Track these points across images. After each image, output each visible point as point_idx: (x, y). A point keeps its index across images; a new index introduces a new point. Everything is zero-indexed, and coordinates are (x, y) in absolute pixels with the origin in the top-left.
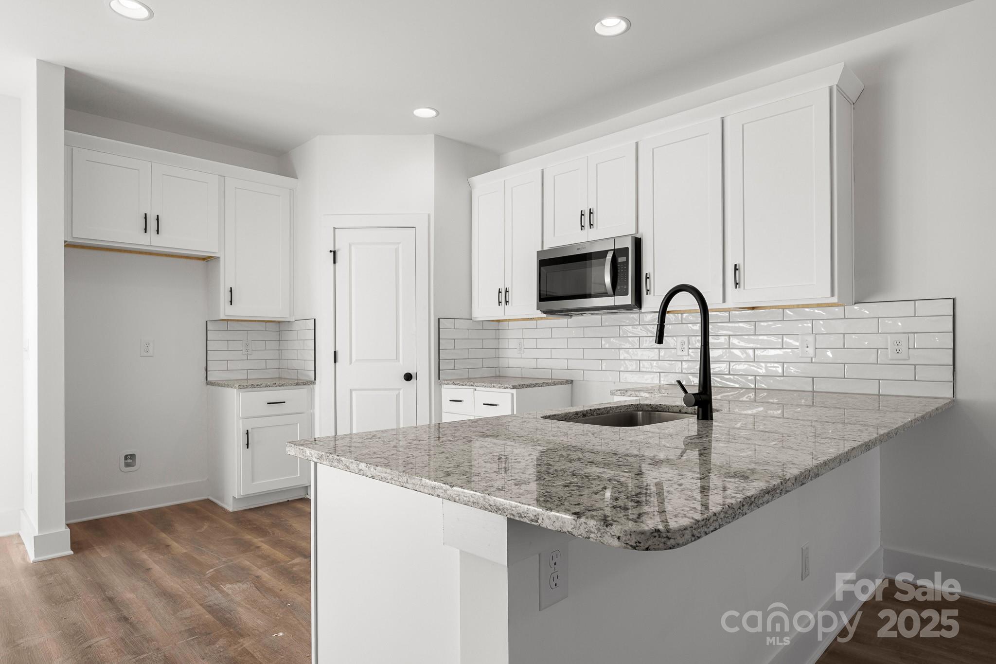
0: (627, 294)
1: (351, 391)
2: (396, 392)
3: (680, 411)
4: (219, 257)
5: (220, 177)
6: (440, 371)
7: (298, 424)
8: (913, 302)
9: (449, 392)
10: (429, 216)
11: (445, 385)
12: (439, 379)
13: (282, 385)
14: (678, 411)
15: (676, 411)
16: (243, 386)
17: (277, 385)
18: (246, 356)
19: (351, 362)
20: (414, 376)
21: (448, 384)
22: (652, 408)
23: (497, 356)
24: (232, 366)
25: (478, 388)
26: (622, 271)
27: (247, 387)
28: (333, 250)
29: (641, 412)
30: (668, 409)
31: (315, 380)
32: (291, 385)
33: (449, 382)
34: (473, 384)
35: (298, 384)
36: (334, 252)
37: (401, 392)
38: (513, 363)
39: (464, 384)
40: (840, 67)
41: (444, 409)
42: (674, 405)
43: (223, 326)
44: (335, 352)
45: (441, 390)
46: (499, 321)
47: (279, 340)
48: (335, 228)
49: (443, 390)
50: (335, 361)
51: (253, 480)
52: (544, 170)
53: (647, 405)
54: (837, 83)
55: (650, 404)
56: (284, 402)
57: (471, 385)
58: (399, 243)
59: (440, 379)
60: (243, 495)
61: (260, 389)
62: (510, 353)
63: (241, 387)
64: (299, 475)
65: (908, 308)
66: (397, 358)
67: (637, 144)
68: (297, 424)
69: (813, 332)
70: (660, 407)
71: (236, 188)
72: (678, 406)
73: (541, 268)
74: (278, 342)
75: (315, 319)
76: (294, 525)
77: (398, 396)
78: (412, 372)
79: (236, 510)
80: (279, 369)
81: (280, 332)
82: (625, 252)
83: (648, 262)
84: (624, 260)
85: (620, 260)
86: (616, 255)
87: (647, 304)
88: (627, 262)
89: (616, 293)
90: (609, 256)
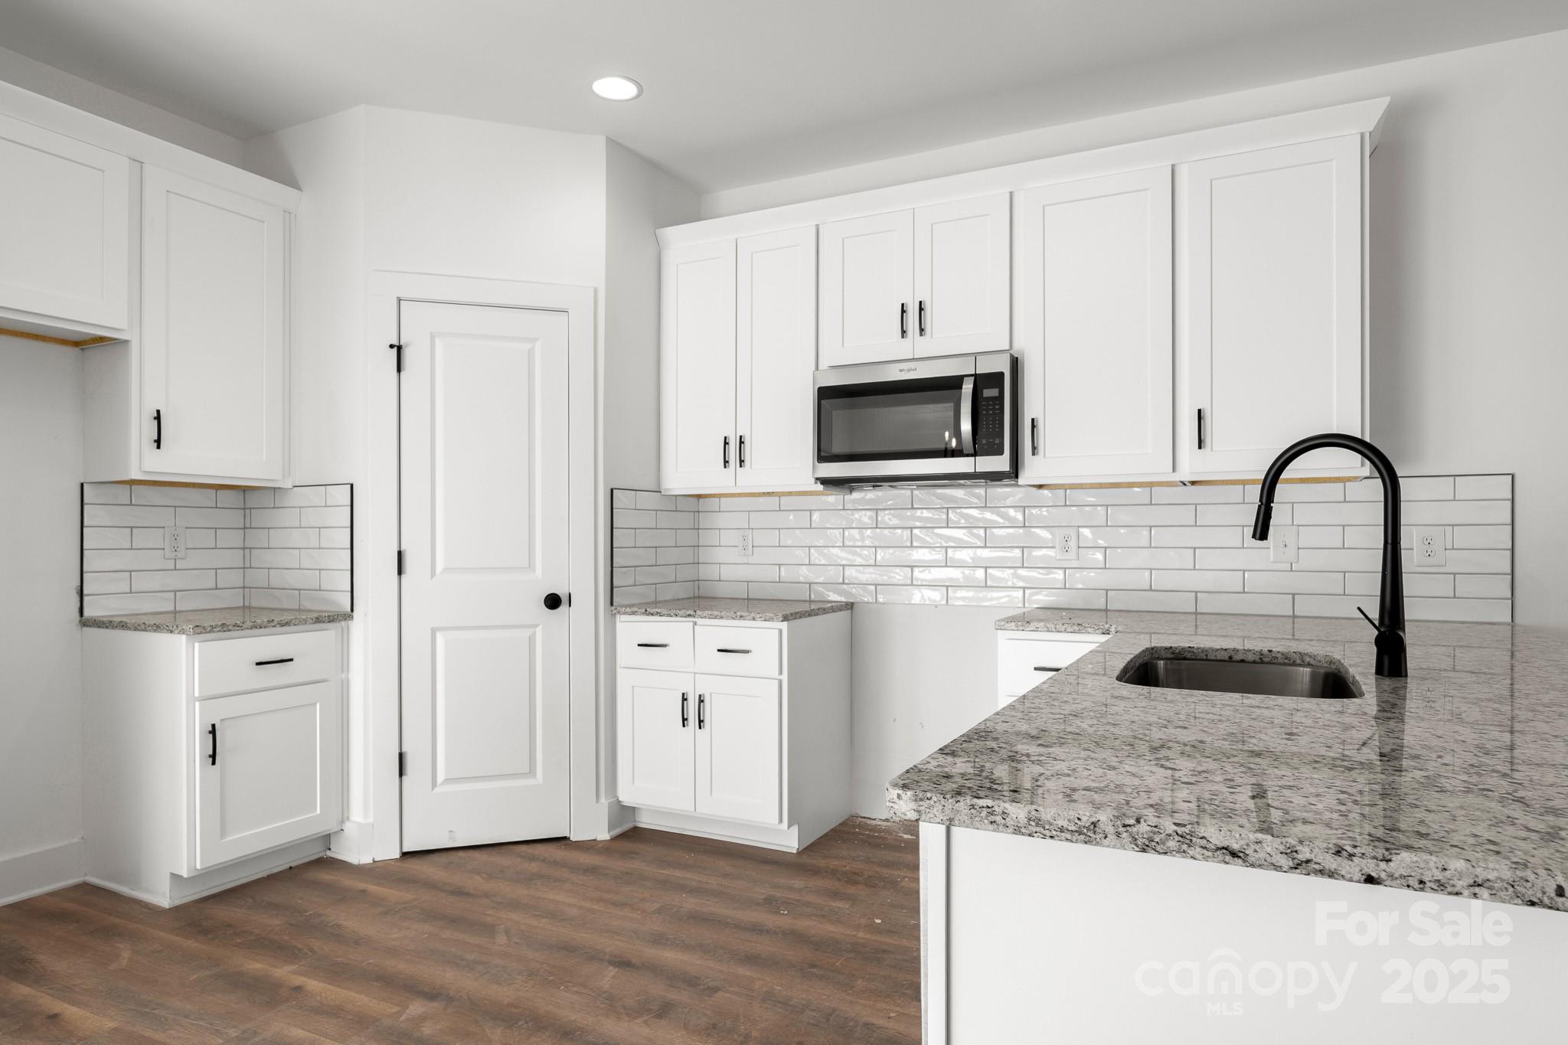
0: (1001, 453)
1: (434, 631)
2: (527, 633)
3: (1230, 657)
4: (126, 342)
5: (132, 161)
6: (615, 590)
7: (318, 705)
8: (1452, 478)
9: (632, 629)
10: (596, 291)
11: (622, 616)
12: (612, 604)
13: (287, 624)
14: (1227, 658)
15: (1223, 658)
16: (204, 628)
17: (275, 622)
18: (173, 561)
19: (433, 573)
20: (565, 600)
21: (633, 613)
22: (1173, 653)
23: (696, 561)
24: (141, 582)
25: (699, 621)
26: (991, 412)
27: (212, 629)
28: (395, 342)
29: (1162, 662)
30: (1207, 655)
31: (352, 610)
32: (305, 622)
33: (635, 609)
34: (692, 613)
35: (318, 620)
36: (399, 348)
37: (539, 630)
38: (727, 573)
39: (672, 612)
40: (1383, 103)
41: (621, 660)
42: (1218, 647)
43: (123, 494)
44: (400, 553)
45: (615, 624)
46: (699, 496)
47: (245, 528)
48: (399, 300)
49: (618, 625)
50: (400, 572)
51: (223, 834)
52: (821, 227)
53: (1166, 648)
54: (1371, 130)
55: (1171, 647)
56: (292, 660)
57: (689, 615)
58: (535, 340)
59: (614, 604)
60: (201, 869)
61: (240, 633)
62: (721, 555)
63: (200, 630)
64: (318, 812)
65: (1444, 488)
66: (531, 566)
67: (1011, 194)
68: (316, 704)
69: (1293, 522)
70: (1190, 652)
71: (168, 191)
72: (1226, 650)
73: (822, 401)
74: (242, 531)
75: (352, 485)
76: (344, 923)
77: (532, 640)
78: (561, 592)
79: (177, 902)
80: (244, 588)
81: (248, 511)
82: (998, 381)
83: (1032, 400)
84: (996, 393)
85: (987, 393)
86: (982, 382)
87: (1033, 471)
88: (1002, 398)
89: (979, 450)
90: (968, 387)
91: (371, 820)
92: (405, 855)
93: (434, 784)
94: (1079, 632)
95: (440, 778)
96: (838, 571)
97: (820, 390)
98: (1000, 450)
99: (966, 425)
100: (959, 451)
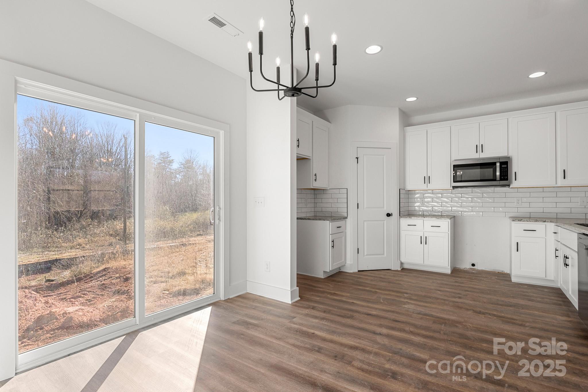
1: (364, 221)
2: (383, 222)
4: (311, 159)
5: (312, 121)
6: (400, 212)
9: (404, 221)
10: (397, 143)
11: (402, 218)
12: (400, 215)
18: (306, 206)
19: (364, 208)
20: (391, 215)
21: (406, 218)
24: (302, 210)
26: (505, 170)
31: (347, 217)
36: (358, 158)
37: (385, 221)
43: (300, 191)
44: (358, 204)
45: (400, 220)
47: (315, 198)
48: (357, 147)
50: (358, 208)
51: (334, 263)
56: (341, 227)
58: (384, 155)
60: (331, 270)
66: (383, 207)
68: (343, 237)
69: (586, 196)
71: (316, 127)
73: (454, 168)
75: (347, 189)
77: (384, 224)
78: (390, 213)
79: (325, 277)
80: (314, 212)
81: (315, 195)
82: (506, 163)
83: (515, 167)
84: (506, 166)
85: (503, 166)
86: (502, 163)
87: (515, 184)
88: (507, 167)
89: (501, 179)
90: (498, 164)
91: (352, 263)
92: (358, 271)
93: (364, 256)
94: (536, 222)
95: (365, 255)
96: (450, 208)
97: (454, 165)
98: (507, 179)
99: (498, 174)
100: (495, 180)
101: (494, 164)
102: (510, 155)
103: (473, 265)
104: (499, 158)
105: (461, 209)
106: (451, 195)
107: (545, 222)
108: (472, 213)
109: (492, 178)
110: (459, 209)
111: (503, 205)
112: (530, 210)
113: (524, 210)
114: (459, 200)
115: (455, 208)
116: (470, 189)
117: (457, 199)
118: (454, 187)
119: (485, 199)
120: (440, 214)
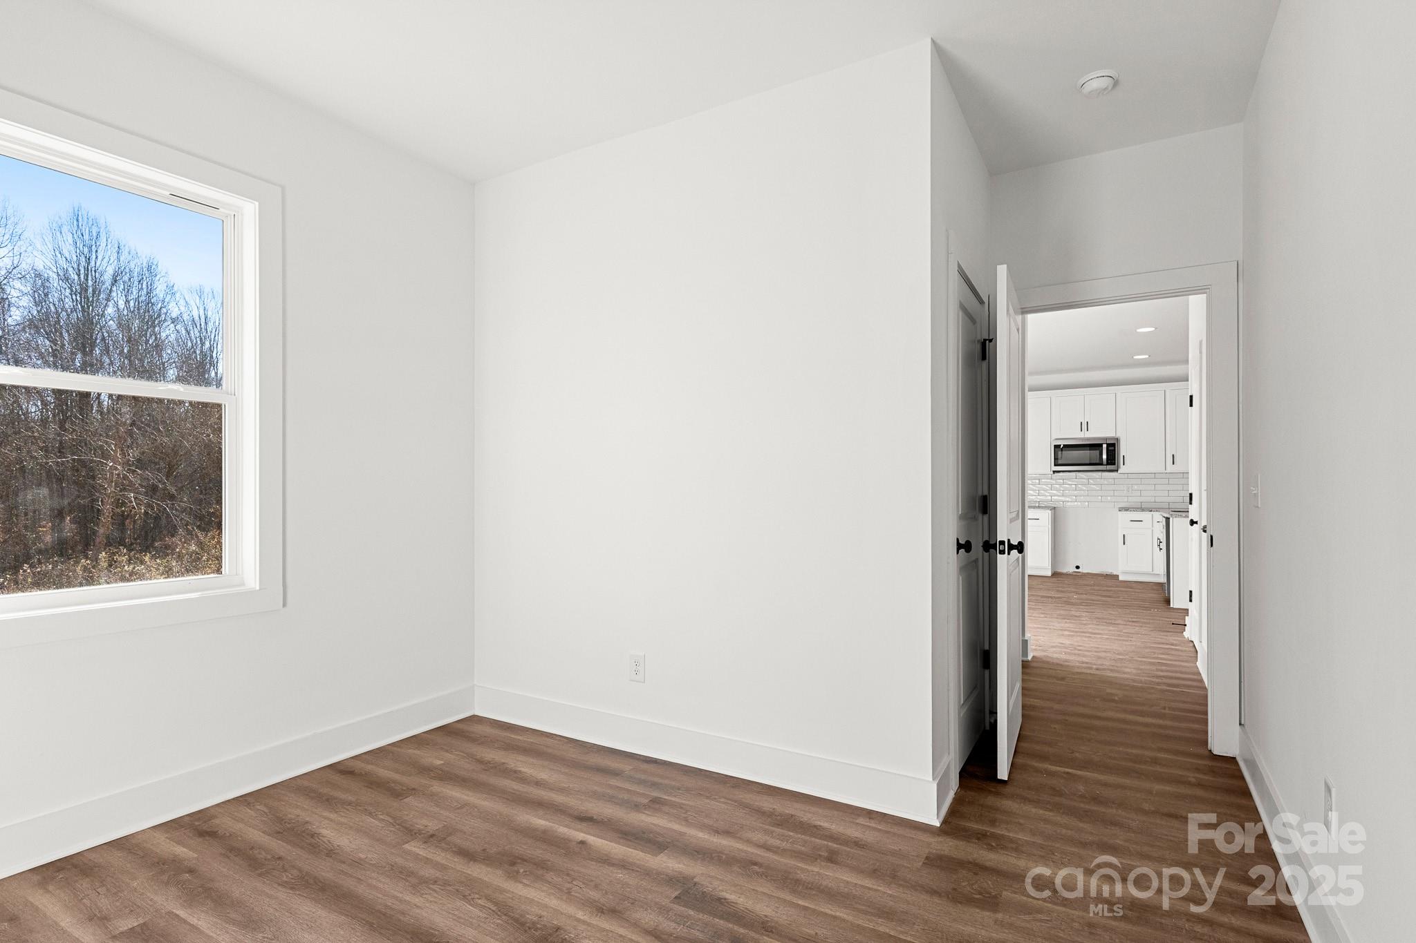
82: (1113, 445)
83: (1123, 450)
84: (1113, 448)
85: (1111, 448)
86: (1109, 445)
87: (1122, 469)
88: (1115, 450)
89: (1108, 464)
90: (1105, 446)
96: (1050, 498)
97: (1055, 446)
98: (1114, 464)
99: (1105, 457)
100: (1101, 464)
101: (1101, 445)
102: (1117, 436)
103: (1078, 567)
104: (1106, 439)
105: (1063, 498)
106: (1051, 481)
107: (1151, 511)
108: (1076, 503)
109: (1098, 462)
110: (1060, 498)
111: (1112, 493)
112: (1142, 499)
113: (1135, 500)
114: (1061, 487)
115: (1055, 498)
116: (1074, 474)
117: (1057, 486)
118: (1054, 472)
119: (1092, 486)
120: (1037, 505)
